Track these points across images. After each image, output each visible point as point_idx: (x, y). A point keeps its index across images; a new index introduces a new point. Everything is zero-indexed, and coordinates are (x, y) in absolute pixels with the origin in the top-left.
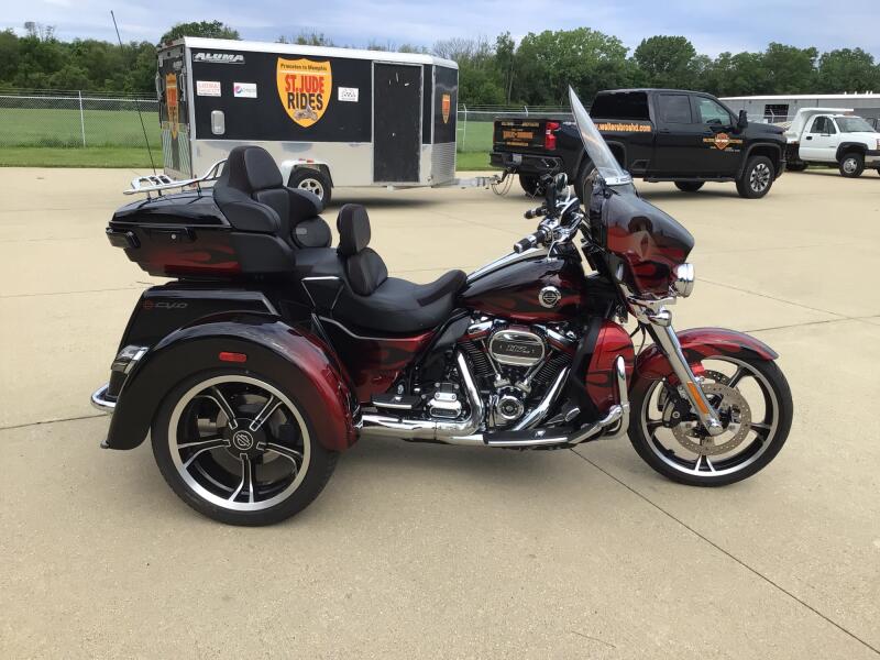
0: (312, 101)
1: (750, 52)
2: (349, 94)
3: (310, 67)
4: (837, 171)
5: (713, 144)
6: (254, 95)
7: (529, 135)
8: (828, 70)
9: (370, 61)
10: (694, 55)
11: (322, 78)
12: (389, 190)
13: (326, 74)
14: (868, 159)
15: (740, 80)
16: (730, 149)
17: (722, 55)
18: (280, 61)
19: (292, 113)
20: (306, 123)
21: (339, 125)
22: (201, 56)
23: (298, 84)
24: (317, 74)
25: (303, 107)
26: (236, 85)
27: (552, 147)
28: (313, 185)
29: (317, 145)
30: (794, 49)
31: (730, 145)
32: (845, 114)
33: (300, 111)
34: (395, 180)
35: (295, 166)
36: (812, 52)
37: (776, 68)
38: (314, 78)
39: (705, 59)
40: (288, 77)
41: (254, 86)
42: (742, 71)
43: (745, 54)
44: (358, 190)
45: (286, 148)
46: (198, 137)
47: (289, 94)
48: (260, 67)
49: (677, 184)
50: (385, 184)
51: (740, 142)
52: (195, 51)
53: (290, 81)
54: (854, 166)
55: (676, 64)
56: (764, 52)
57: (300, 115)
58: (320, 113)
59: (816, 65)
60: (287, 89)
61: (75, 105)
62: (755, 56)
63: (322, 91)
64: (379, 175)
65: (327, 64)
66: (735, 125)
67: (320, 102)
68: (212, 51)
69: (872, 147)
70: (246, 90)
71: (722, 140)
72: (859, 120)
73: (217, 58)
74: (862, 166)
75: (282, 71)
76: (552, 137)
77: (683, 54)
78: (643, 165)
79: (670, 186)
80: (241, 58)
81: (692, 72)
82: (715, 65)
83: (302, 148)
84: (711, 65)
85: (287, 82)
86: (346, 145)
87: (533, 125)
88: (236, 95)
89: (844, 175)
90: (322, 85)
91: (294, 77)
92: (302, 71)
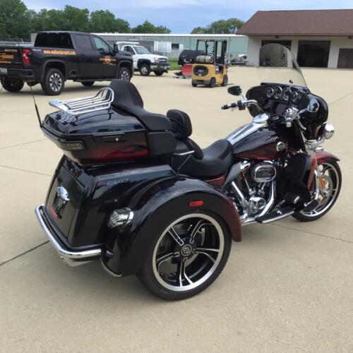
1: (56, 9)
4: (139, 73)
5: (104, 62)
7: (12, 57)
8: (96, 21)
10: (26, 9)
14: (152, 67)
15: (53, 24)
16: (111, 64)
17: (42, 10)
27: (27, 63)
30: (77, 9)
31: (111, 62)
32: (137, 45)
36: (86, 11)
37: (70, 18)
39: (33, 12)
42: (53, 19)
43: (54, 10)
49: (82, 83)
51: (115, 60)
54: (146, 71)
55: (17, 14)
56: (63, 10)
59: (89, 18)
62: (59, 11)
66: (111, 52)
69: (153, 61)
71: (108, 59)
72: (142, 48)
74: (150, 70)
76: (26, 58)
77: (21, 9)
78: (74, 73)
79: (79, 84)
81: (26, 19)
82: (39, 15)
84: (36, 15)
87: (12, 51)
89: (142, 75)
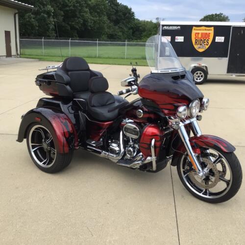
0: (204, 42)
2: (220, 39)
3: (205, 30)
6: (182, 41)
9: (230, 26)
11: (209, 34)
12: (234, 76)
13: (211, 32)
18: (194, 28)
19: (196, 47)
20: (201, 50)
21: (215, 51)
22: (165, 27)
23: (200, 36)
24: (208, 32)
25: (201, 45)
26: (176, 37)
28: (200, 74)
29: (204, 59)
33: (199, 46)
34: (236, 73)
35: (195, 66)
38: (207, 34)
40: (196, 33)
41: (183, 37)
44: (219, 76)
45: (192, 60)
47: (196, 40)
48: (186, 30)
50: (231, 74)
52: (163, 26)
53: (197, 35)
57: (199, 48)
58: (207, 47)
60: (195, 38)
61: (124, 45)
63: (209, 38)
64: (230, 70)
65: (212, 28)
67: (208, 42)
68: (169, 26)
70: (180, 39)
73: (171, 28)
75: (194, 32)
80: (179, 27)
83: (198, 60)
85: (196, 36)
86: (216, 58)
88: (176, 41)
90: (209, 36)
91: (198, 34)
92: (201, 31)
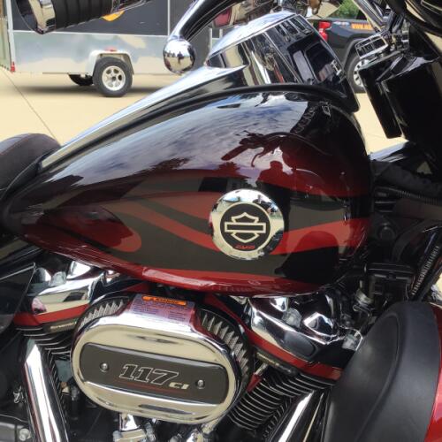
20: (110, 17)
28: (116, 71)
35: (101, 55)
46: (15, 28)
76: (324, 34)
